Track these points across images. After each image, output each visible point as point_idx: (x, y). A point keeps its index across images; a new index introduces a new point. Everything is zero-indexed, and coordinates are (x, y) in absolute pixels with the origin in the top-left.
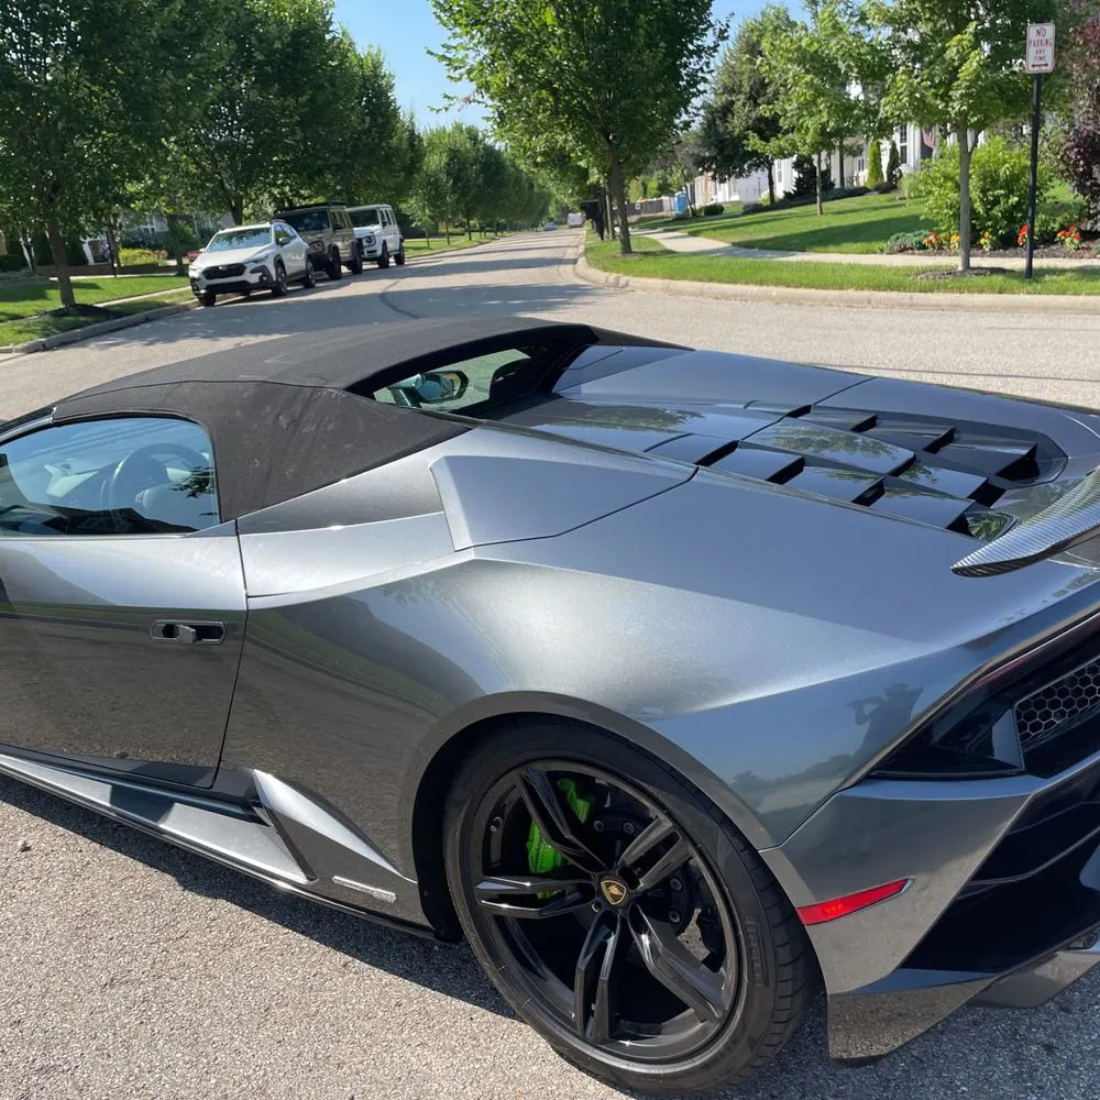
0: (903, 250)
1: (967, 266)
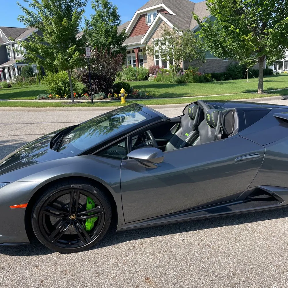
0: (43, 99)
1: (74, 102)
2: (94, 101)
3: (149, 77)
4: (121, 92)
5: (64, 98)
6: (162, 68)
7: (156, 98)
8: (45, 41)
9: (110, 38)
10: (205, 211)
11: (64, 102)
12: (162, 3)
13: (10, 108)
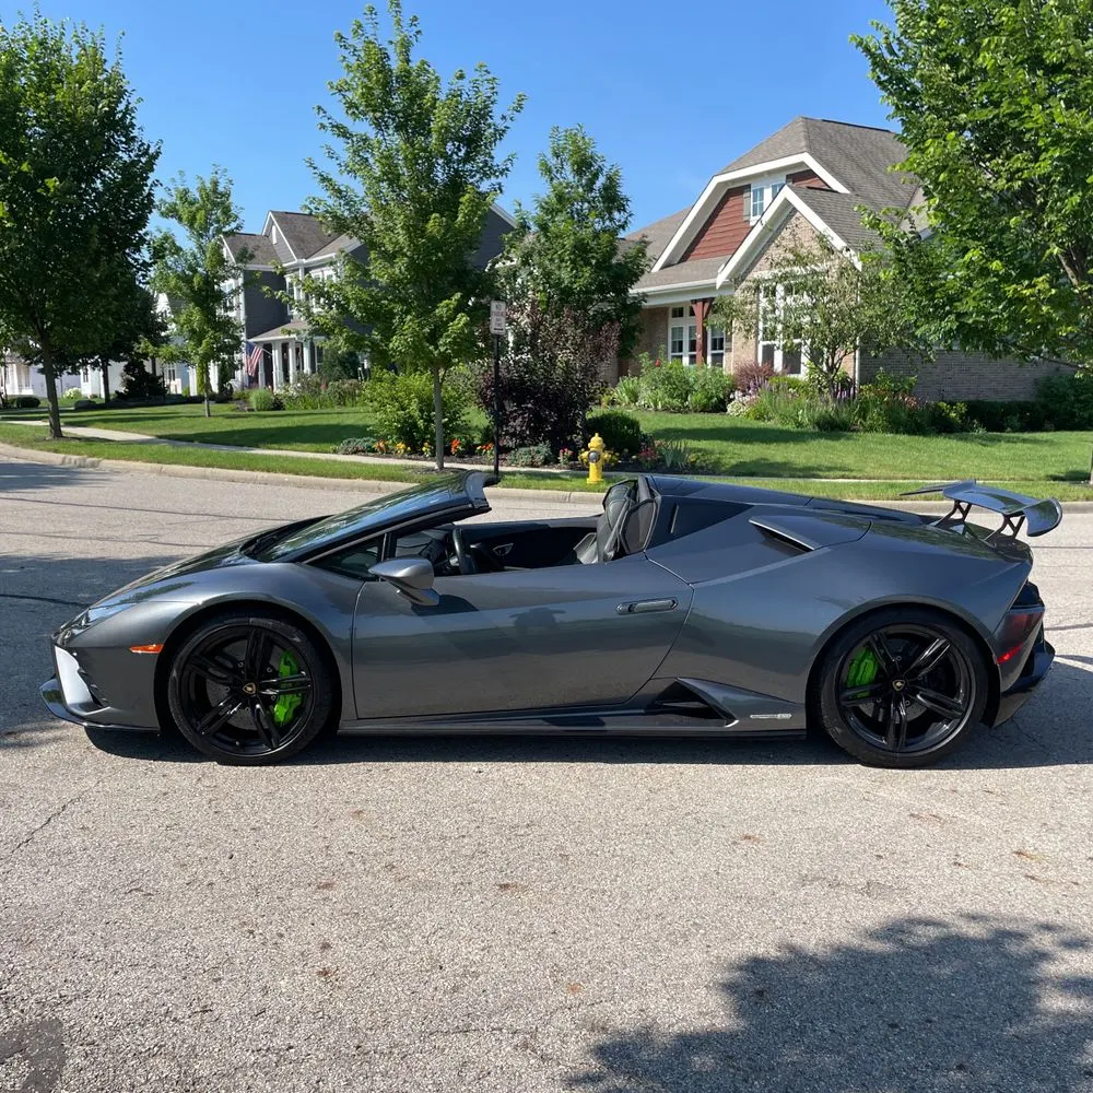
0: (356, 452)
1: (442, 467)
2: (501, 469)
3: (731, 400)
4: (589, 445)
5: (422, 453)
6: (783, 374)
7: (719, 475)
8: (373, 277)
9: (587, 272)
10: (543, 719)
11: (413, 467)
12: (805, 149)
13: (249, 472)
